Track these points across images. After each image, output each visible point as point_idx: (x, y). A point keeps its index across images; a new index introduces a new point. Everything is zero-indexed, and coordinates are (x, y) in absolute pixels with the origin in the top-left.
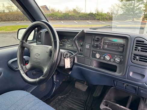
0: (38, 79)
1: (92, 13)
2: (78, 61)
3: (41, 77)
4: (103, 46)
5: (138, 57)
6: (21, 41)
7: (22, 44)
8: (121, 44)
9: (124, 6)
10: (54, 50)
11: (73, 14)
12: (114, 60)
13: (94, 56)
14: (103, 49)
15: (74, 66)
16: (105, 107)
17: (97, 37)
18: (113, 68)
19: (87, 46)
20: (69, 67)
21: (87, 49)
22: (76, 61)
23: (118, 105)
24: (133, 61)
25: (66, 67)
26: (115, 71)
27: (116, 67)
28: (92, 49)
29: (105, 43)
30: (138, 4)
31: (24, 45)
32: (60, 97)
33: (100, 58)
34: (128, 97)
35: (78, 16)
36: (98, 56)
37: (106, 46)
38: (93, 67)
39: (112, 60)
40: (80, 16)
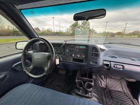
0: (42, 75)
1: (58, 32)
2: (62, 59)
3: (44, 74)
4: (76, 50)
5: (94, 55)
6: (24, 51)
7: (25, 53)
8: (84, 49)
9: (72, 29)
10: (52, 55)
11: (47, 32)
12: (82, 56)
13: (71, 56)
14: (76, 52)
15: (60, 62)
16: (78, 80)
17: (72, 46)
18: (82, 61)
19: (67, 51)
20: (59, 63)
21: (67, 52)
22: (61, 60)
23: (84, 78)
24: (92, 56)
25: (57, 64)
26: (83, 62)
27: (83, 60)
28: (70, 52)
29: (76, 49)
30: (78, 28)
31: (26, 53)
32: (50, 80)
33: (74, 57)
34: (87, 73)
35: (50, 33)
36: (73, 55)
37: (77, 50)
38: (71, 62)
39: (81, 57)
40: (51, 34)
